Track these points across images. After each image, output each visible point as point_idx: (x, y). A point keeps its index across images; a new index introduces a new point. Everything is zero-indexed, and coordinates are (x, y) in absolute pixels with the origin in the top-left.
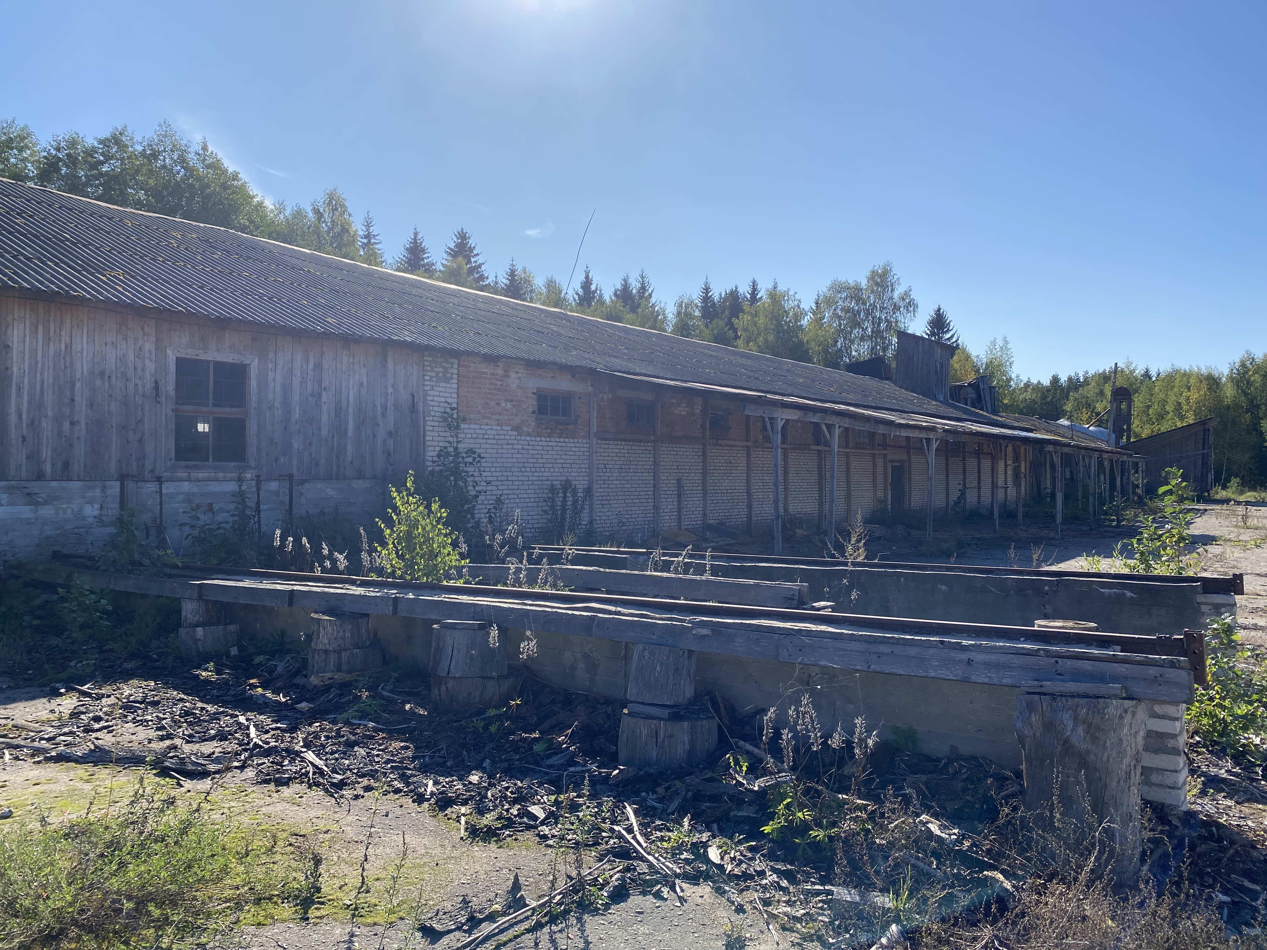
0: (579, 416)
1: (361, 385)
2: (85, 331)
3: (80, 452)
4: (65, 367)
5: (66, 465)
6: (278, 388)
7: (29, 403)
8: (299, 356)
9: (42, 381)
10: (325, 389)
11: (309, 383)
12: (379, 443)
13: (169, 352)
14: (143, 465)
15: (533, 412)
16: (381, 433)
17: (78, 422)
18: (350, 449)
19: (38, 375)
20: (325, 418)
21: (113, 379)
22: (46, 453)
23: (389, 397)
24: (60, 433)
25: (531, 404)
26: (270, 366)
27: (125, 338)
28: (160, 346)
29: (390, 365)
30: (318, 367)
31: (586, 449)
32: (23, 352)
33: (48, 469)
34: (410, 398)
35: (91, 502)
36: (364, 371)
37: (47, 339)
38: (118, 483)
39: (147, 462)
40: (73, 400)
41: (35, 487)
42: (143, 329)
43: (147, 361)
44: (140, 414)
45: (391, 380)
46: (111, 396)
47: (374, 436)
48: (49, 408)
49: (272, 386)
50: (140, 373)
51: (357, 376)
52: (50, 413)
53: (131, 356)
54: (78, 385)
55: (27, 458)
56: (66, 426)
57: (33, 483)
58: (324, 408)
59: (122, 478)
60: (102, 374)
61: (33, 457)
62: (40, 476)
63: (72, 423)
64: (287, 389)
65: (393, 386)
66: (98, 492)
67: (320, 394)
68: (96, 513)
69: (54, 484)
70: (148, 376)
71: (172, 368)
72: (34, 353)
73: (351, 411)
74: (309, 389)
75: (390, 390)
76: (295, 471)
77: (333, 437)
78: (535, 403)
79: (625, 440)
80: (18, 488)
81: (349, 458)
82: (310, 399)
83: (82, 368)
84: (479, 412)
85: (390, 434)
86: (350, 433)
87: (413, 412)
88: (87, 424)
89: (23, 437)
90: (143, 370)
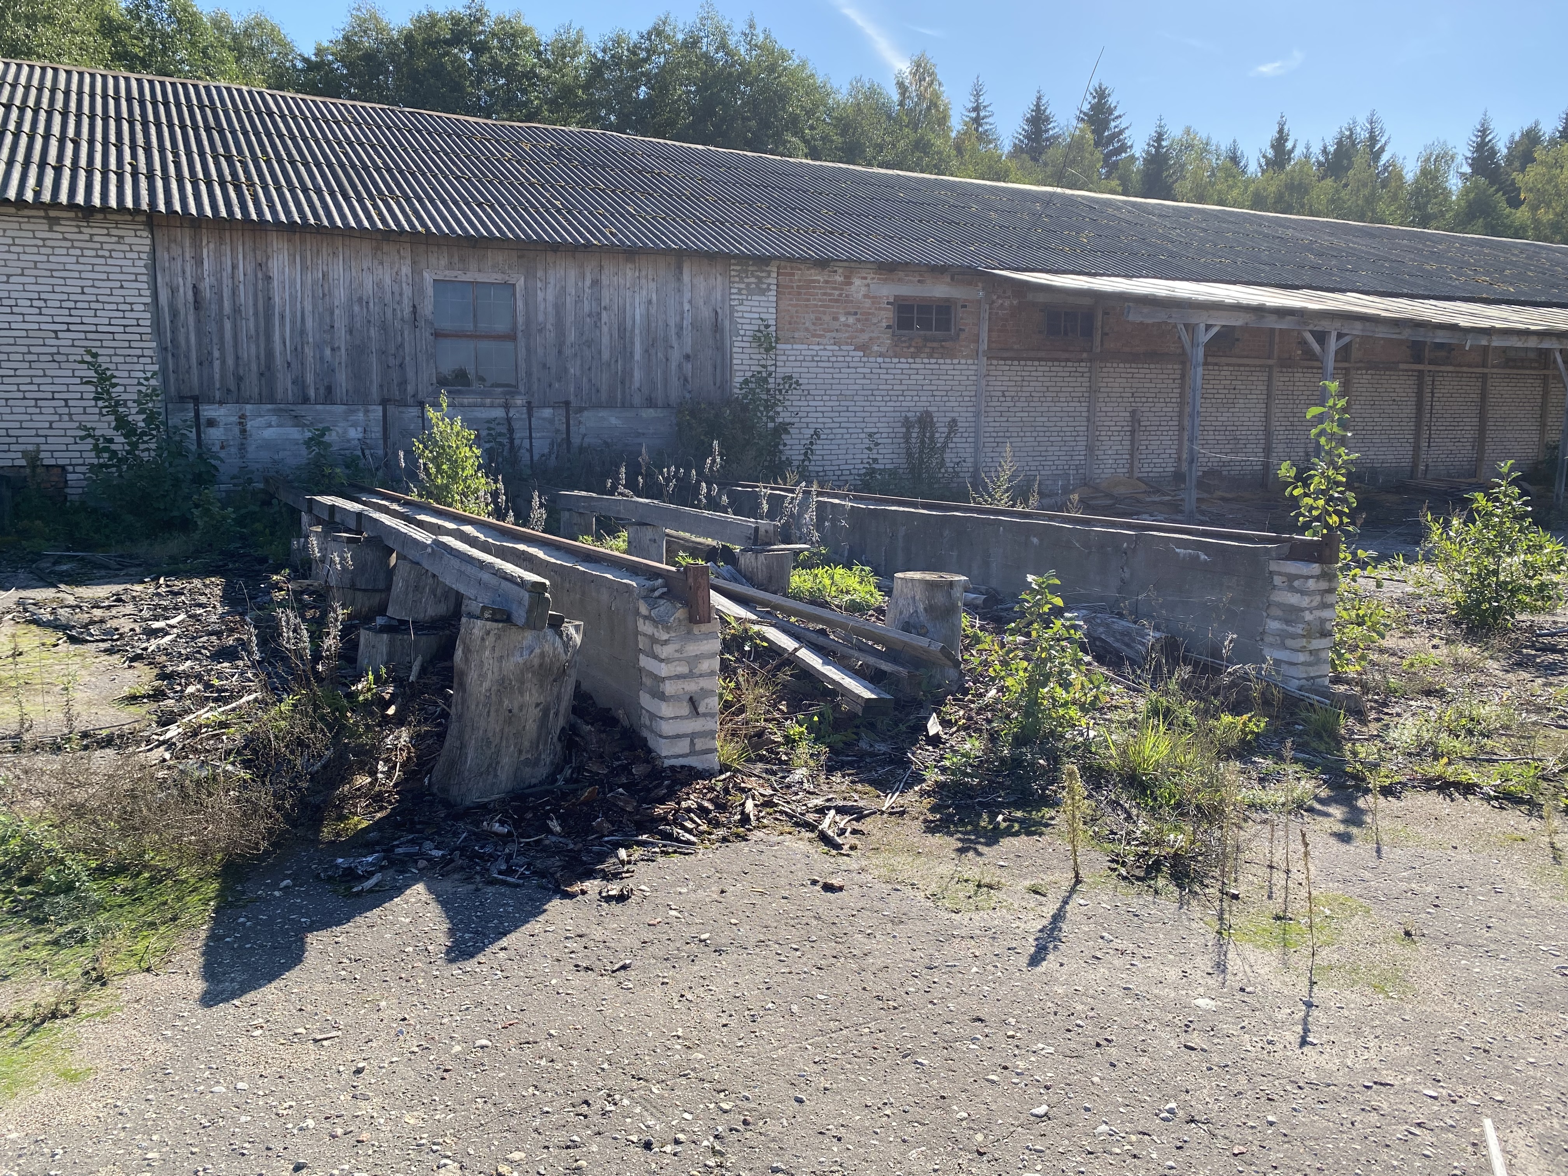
0: (961, 330)
1: (650, 302)
2: (341, 258)
3: (342, 379)
4: (324, 295)
5: (329, 389)
6: (550, 309)
7: (292, 330)
8: (572, 274)
9: (303, 309)
10: (605, 308)
11: (586, 302)
12: (673, 367)
13: (426, 274)
14: (405, 390)
15: (888, 327)
16: (676, 356)
17: (339, 348)
18: (637, 375)
19: (298, 304)
20: (605, 340)
21: (371, 305)
22: (310, 378)
23: (686, 315)
24: (322, 358)
25: (886, 316)
26: (539, 285)
27: (382, 263)
28: (416, 271)
29: (686, 278)
30: (596, 283)
31: (973, 373)
32: (283, 282)
33: (312, 393)
34: (713, 315)
35: (354, 425)
36: (652, 285)
37: (304, 268)
38: (380, 408)
39: (409, 388)
40: (332, 327)
41: (301, 410)
42: (399, 252)
43: (404, 285)
44: (400, 339)
45: (687, 295)
46: (369, 322)
47: (667, 360)
48: (310, 335)
49: (542, 307)
50: (397, 298)
51: (644, 292)
52: (311, 340)
53: (388, 281)
54: (337, 312)
55: (293, 383)
56: (328, 352)
57: (300, 407)
58: (605, 329)
59: (384, 402)
60: (360, 299)
61: (299, 382)
62: (306, 400)
63: (333, 349)
64: (559, 308)
65: (690, 302)
66: (361, 415)
67: (599, 314)
68: (361, 436)
69: (319, 407)
70: (406, 301)
71: (430, 291)
72: (293, 283)
73: (637, 331)
74: (587, 309)
75: (687, 307)
76: (572, 398)
77: (617, 361)
78: (891, 315)
79: (1039, 360)
80: (286, 411)
81: (637, 385)
82: (588, 319)
83: (340, 295)
84: (807, 329)
85: (687, 357)
86: (637, 357)
87: (716, 331)
88: (347, 350)
89: (289, 364)
90: (401, 294)
